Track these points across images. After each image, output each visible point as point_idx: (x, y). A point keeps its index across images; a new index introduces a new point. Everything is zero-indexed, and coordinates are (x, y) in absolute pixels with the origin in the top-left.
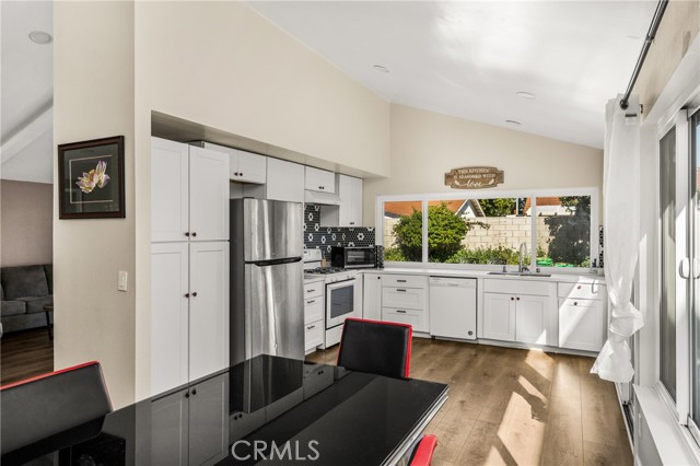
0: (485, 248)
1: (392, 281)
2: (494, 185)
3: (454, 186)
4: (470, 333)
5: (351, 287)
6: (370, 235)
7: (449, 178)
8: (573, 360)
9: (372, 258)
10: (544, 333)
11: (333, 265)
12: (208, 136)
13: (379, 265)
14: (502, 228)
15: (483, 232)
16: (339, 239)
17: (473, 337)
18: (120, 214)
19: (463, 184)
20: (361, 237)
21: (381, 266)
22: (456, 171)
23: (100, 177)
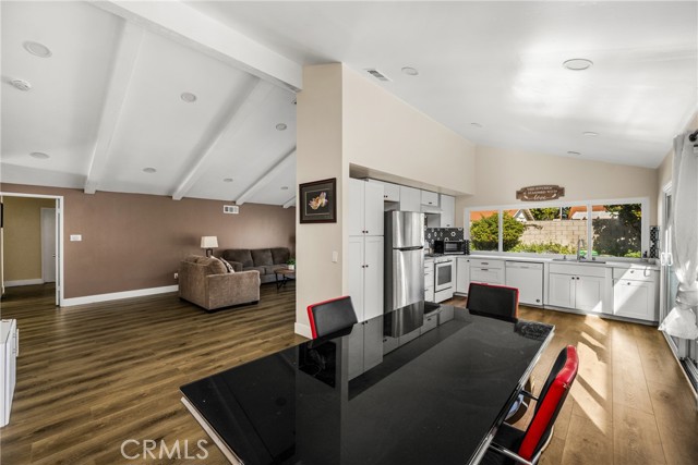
0: (539, 243)
1: (478, 263)
2: (556, 198)
3: (523, 200)
4: (538, 301)
5: (450, 266)
6: (460, 233)
7: (520, 194)
8: (628, 326)
9: (462, 248)
10: (601, 303)
11: (435, 252)
12: (370, 175)
13: (467, 252)
14: (553, 228)
15: (537, 231)
16: (438, 236)
17: (540, 304)
18: (334, 221)
19: (531, 198)
20: (453, 234)
21: (468, 253)
22: (525, 190)
23: (322, 201)
